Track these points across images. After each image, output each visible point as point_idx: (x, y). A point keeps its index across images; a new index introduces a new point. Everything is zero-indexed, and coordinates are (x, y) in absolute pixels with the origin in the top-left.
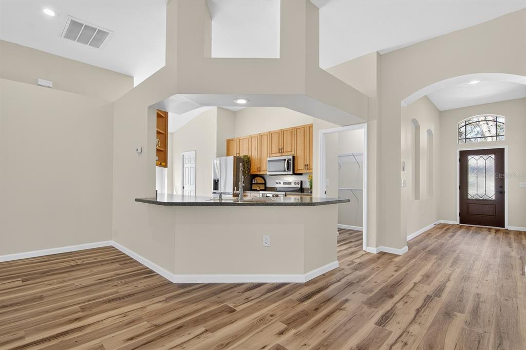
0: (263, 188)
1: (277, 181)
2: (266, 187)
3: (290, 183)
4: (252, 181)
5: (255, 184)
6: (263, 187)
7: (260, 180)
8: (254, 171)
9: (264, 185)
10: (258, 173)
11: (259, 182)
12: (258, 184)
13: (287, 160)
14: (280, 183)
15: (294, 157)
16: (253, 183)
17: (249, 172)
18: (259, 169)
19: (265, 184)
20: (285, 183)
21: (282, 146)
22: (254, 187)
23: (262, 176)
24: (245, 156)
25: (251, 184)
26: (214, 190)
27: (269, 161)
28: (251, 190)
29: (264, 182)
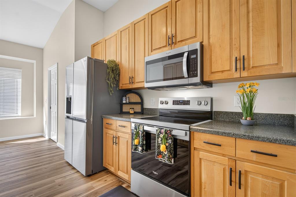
0: (140, 110)
1: (161, 99)
2: (143, 109)
3: (187, 103)
4: (122, 100)
5: (126, 104)
6: (138, 108)
7: (134, 98)
8: (125, 83)
9: (139, 106)
10: (131, 87)
11: (133, 101)
12: (130, 103)
13: (186, 55)
14: (167, 103)
15: (202, 46)
16: (124, 102)
17: (118, 85)
18: (132, 80)
19: (142, 103)
20: (176, 102)
21: (174, 32)
22: (125, 109)
23: (136, 91)
24: (110, 62)
25: (121, 104)
26: (67, 113)
27: (148, 63)
28: (121, 113)
29: (140, 101)
